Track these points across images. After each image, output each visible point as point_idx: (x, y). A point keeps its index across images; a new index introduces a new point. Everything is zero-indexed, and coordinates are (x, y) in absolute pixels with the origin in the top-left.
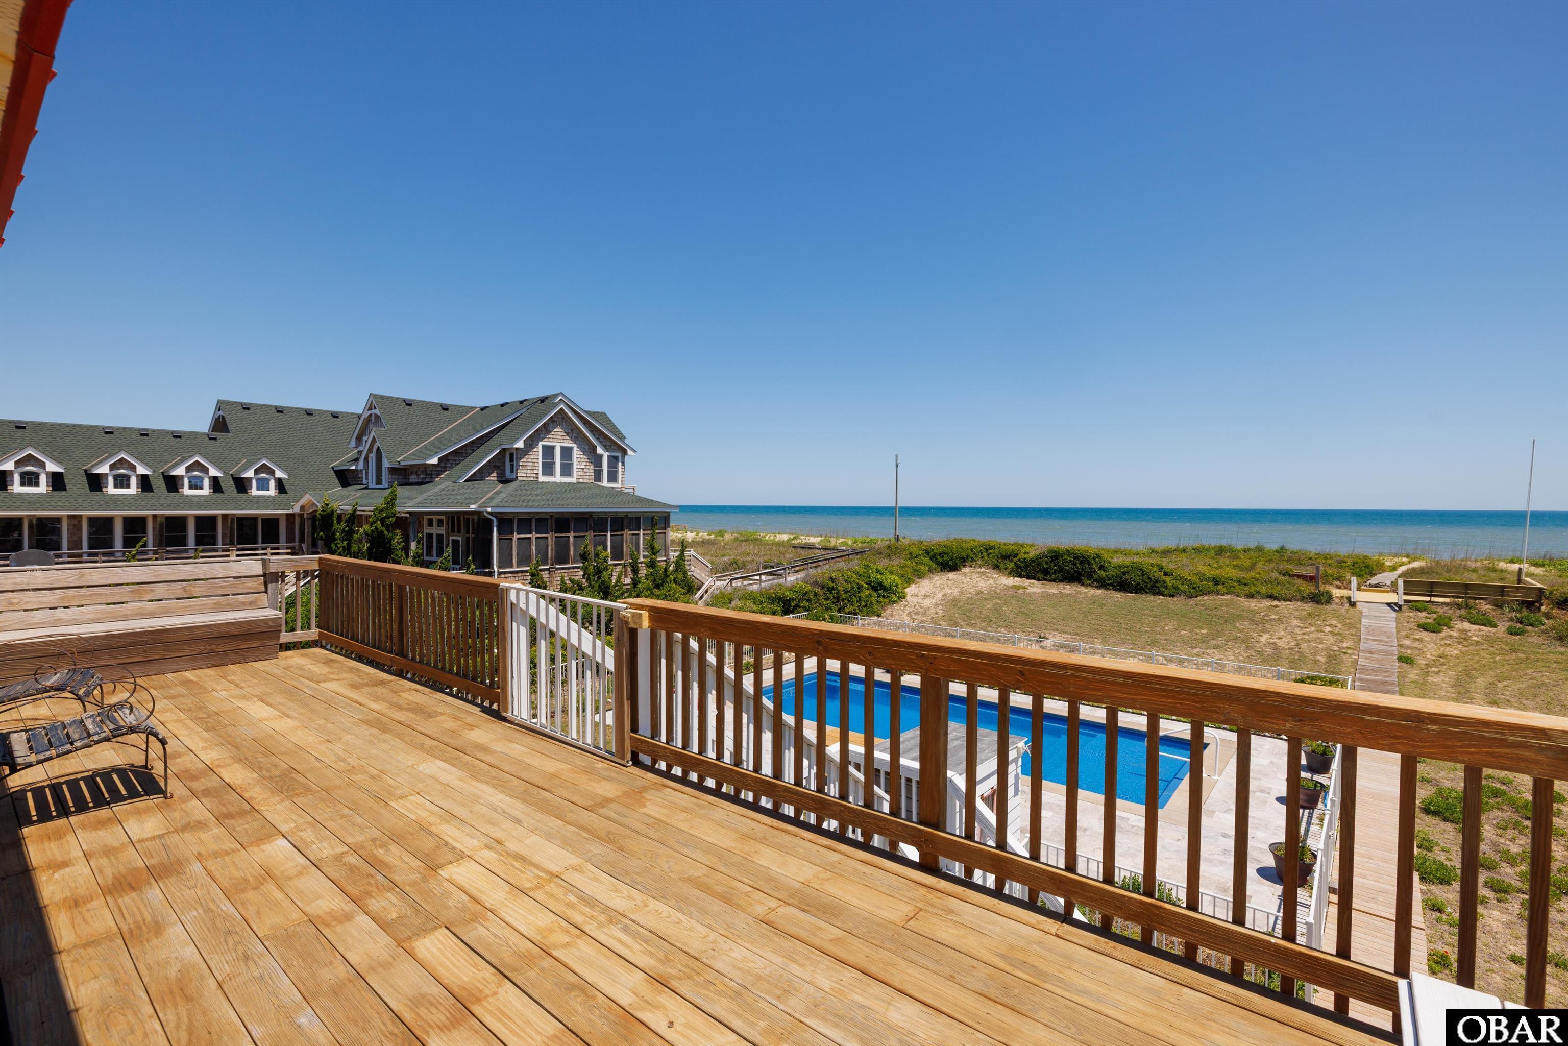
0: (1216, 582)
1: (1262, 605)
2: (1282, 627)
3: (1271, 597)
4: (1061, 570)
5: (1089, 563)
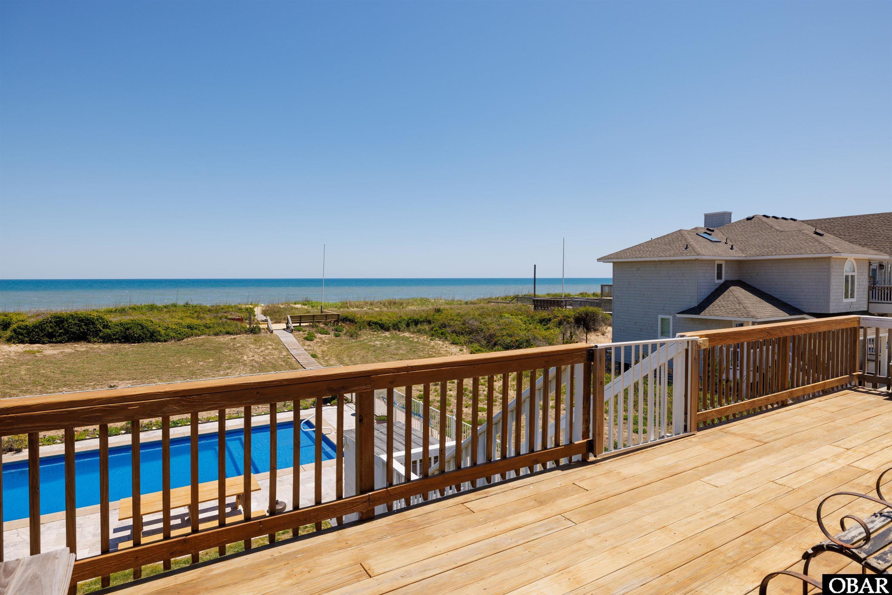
0: (190, 327)
1: (226, 339)
2: (248, 349)
3: (228, 333)
4: (67, 332)
5: (93, 323)
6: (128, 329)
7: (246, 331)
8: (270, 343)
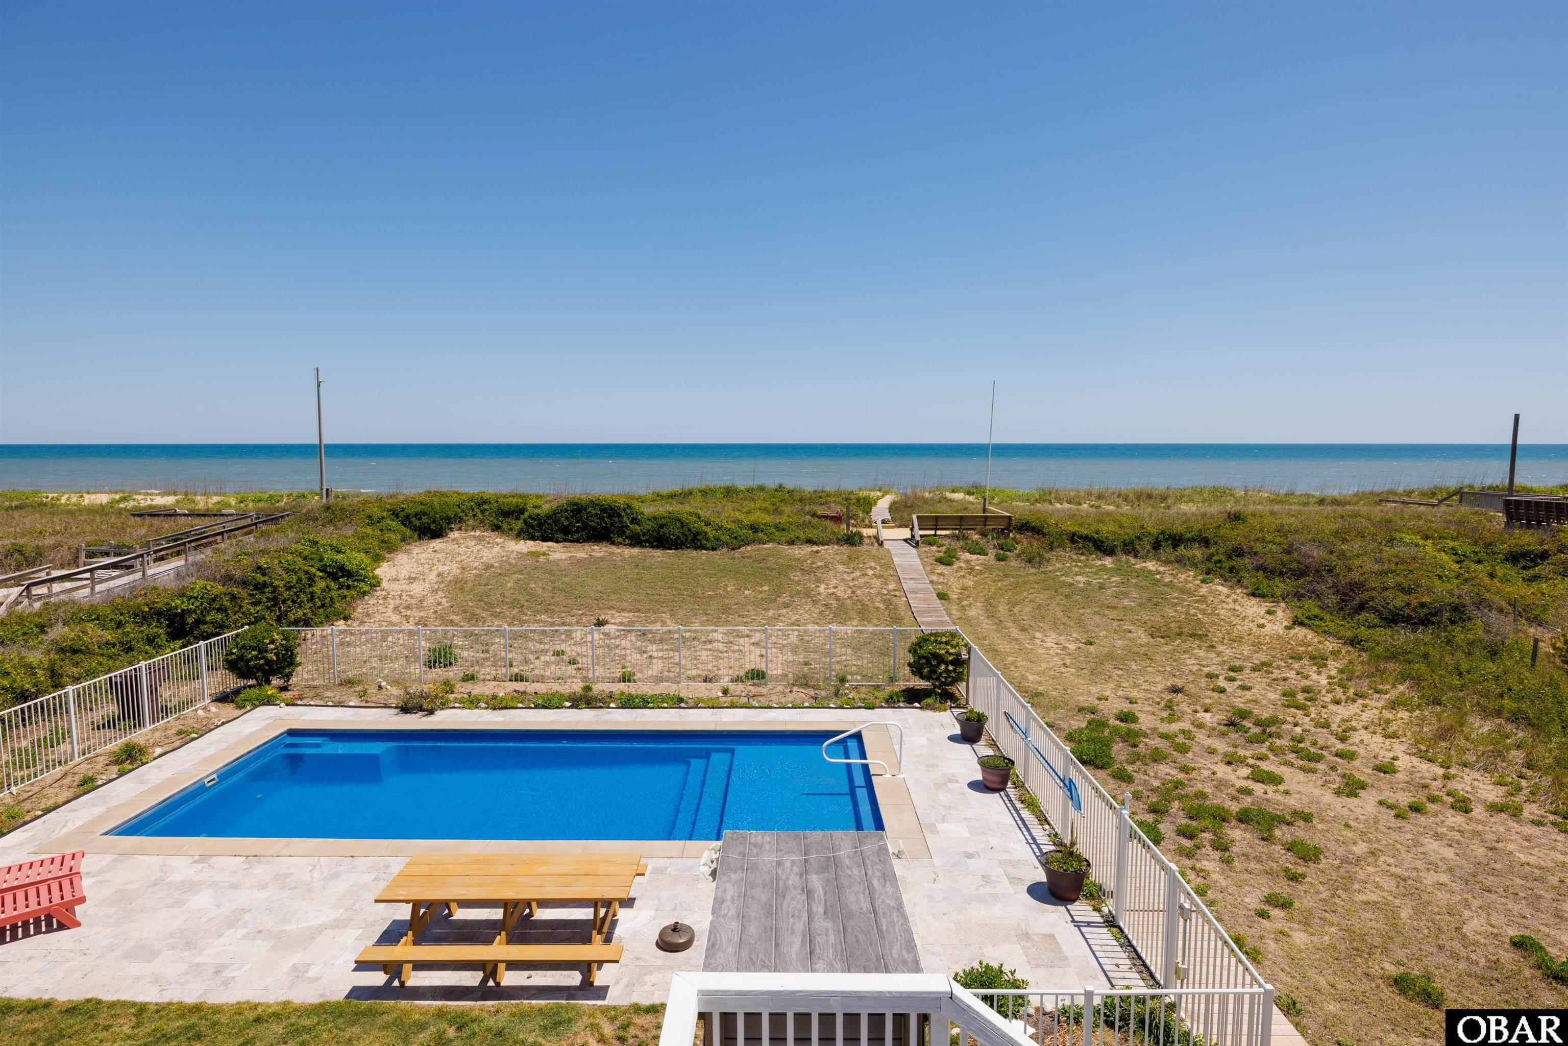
0: (754, 528)
1: (803, 552)
2: (832, 573)
3: (810, 542)
4: (585, 527)
5: (619, 515)
6: (662, 526)
7: (838, 539)
8: (873, 564)
